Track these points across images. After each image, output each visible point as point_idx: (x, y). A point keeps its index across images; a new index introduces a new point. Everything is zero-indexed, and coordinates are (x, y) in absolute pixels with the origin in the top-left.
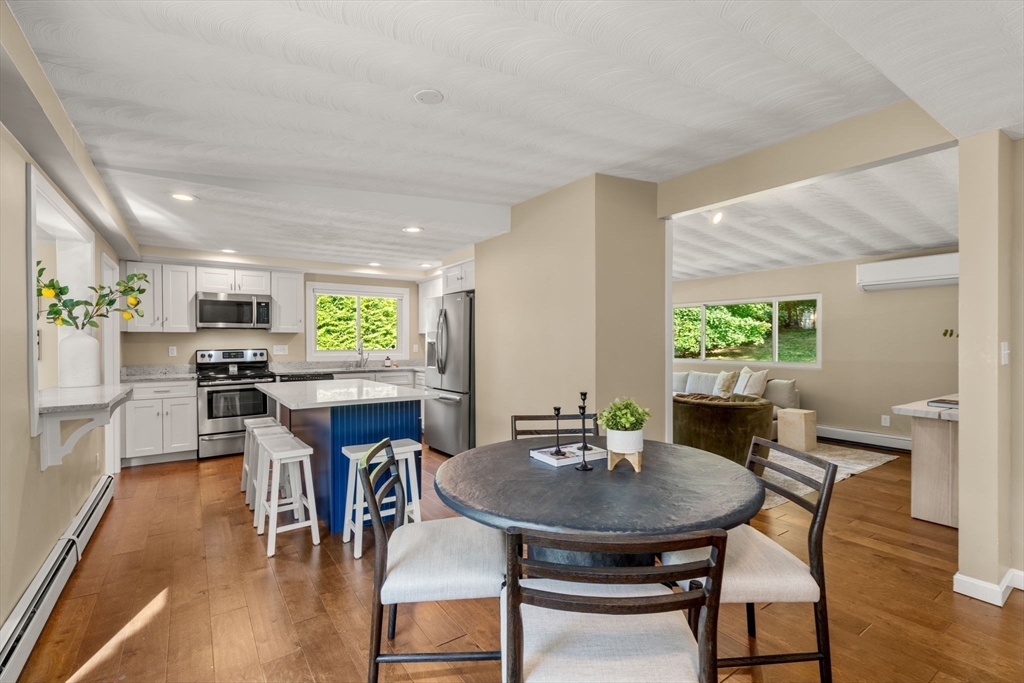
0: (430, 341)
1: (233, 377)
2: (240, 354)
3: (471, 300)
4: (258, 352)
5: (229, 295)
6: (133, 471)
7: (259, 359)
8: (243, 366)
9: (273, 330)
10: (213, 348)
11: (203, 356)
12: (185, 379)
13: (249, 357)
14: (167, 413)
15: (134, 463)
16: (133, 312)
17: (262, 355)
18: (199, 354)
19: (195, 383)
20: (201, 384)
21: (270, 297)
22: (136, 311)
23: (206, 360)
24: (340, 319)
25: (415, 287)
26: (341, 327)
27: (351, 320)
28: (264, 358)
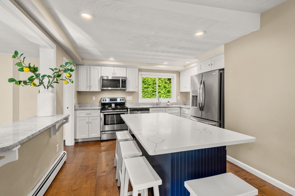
0: (193, 95)
1: (113, 109)
2: (116, 100)
3: (221, 74)
4: (122, 99)
5: (112, 77)
6: (79, 144)
7: (122, 101)
8: (116, 104)
9: (127, 91)
10: (107, 97)
11: (103, 100)
12: (96, 109)
13: (118, 101)
14: (90, 122)
15: (79, 141)
16: (68, 80)
17: (123, 100)
18: (102, 99)
19: (100, 111)
20: (102, 111)
21: (126, 77)
22: (70, 80)
23: (104, 102)
24: (145, 88)
25: (178, 73)
26: (145, 90)
27: (148, 88)
28: (124, 102)
